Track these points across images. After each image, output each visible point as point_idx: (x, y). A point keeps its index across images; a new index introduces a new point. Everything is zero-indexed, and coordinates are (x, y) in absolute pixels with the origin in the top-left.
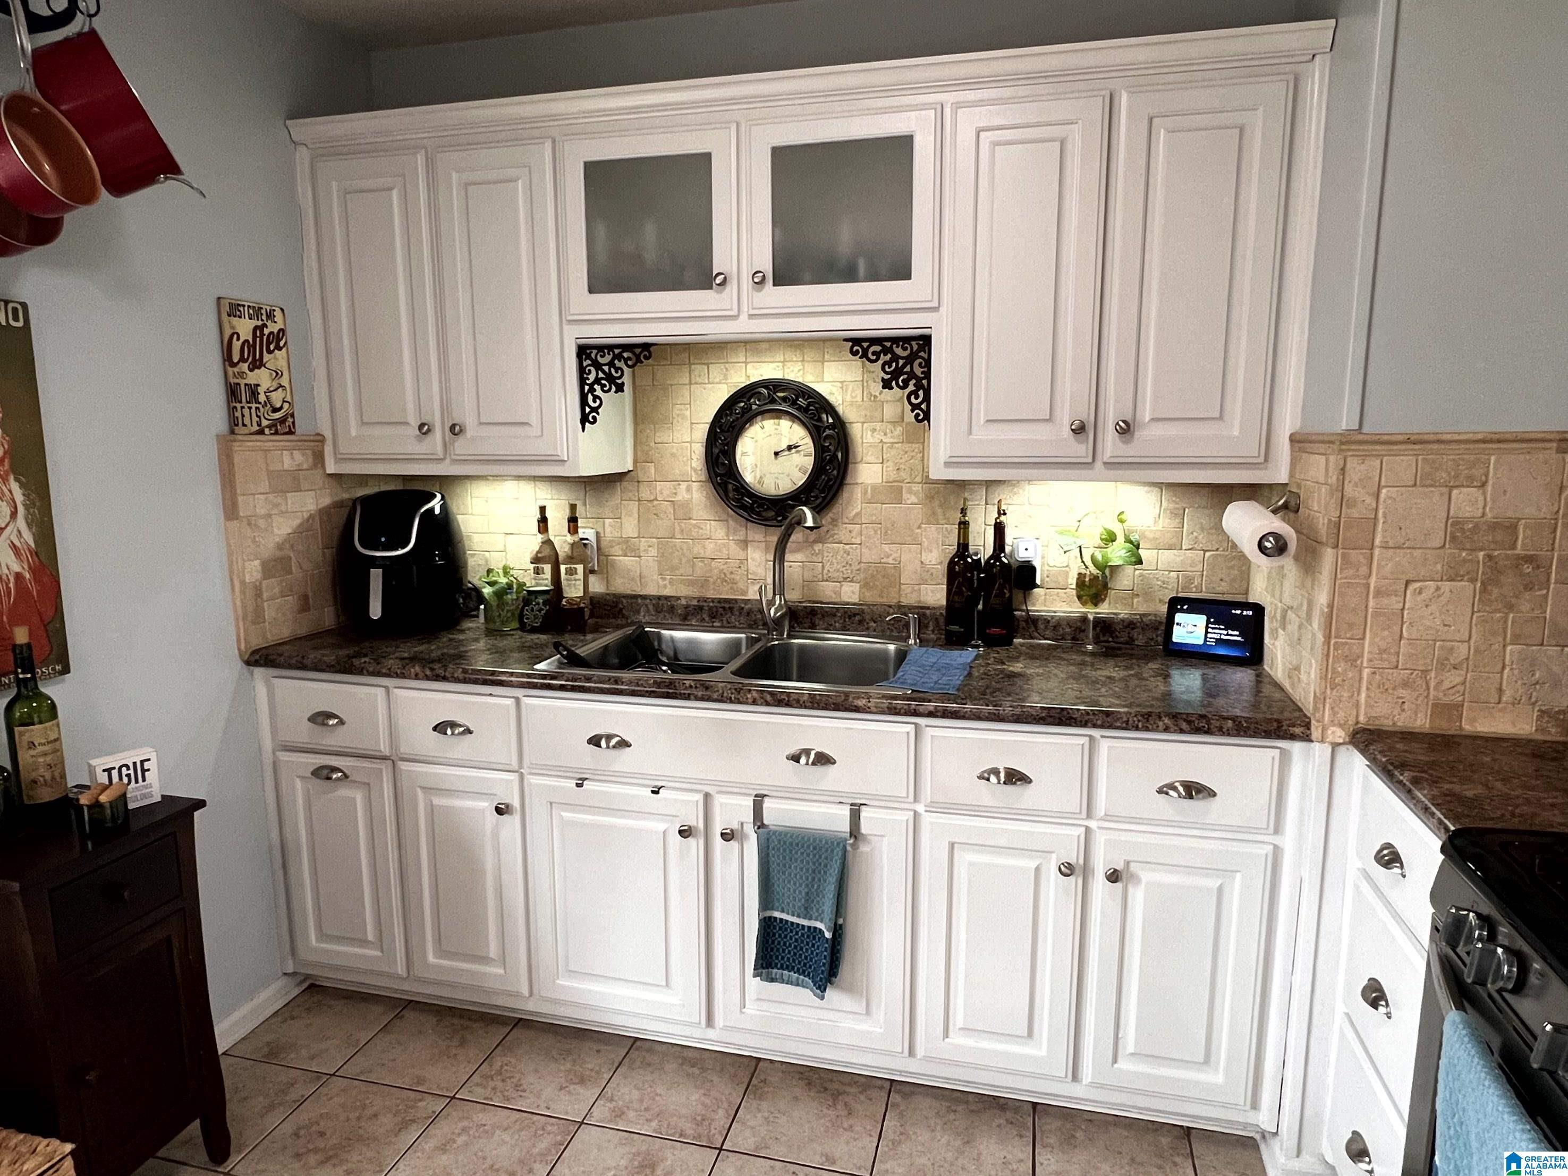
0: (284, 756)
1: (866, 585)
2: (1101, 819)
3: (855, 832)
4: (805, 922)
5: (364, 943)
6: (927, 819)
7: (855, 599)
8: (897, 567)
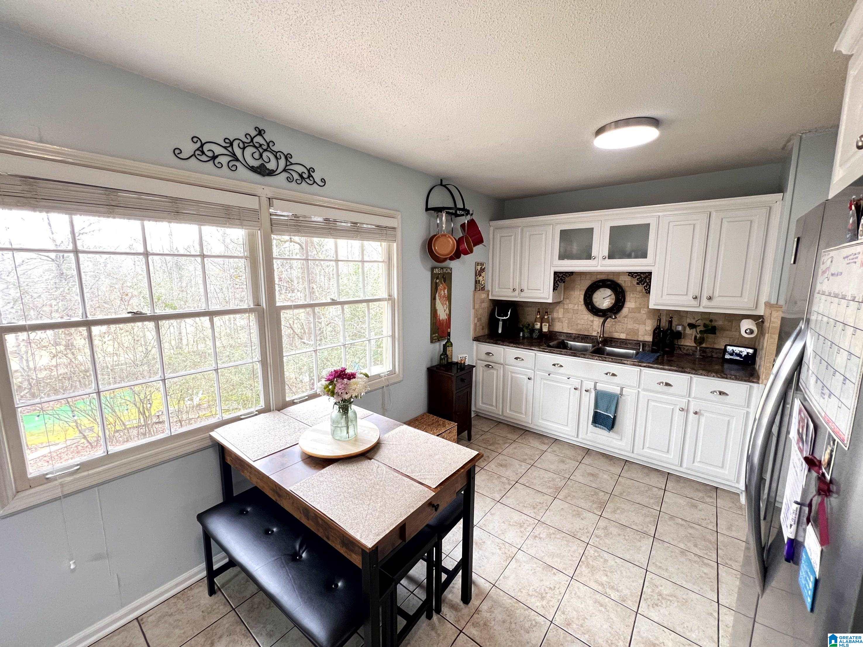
0: (478, 361)
1: (627, 334)
2: (693, 398)
3: (621, 394)
4: (606, 414)
5: (492, 406)
6: (642, 393)
7: (624, 338)
8: (638, 330)
